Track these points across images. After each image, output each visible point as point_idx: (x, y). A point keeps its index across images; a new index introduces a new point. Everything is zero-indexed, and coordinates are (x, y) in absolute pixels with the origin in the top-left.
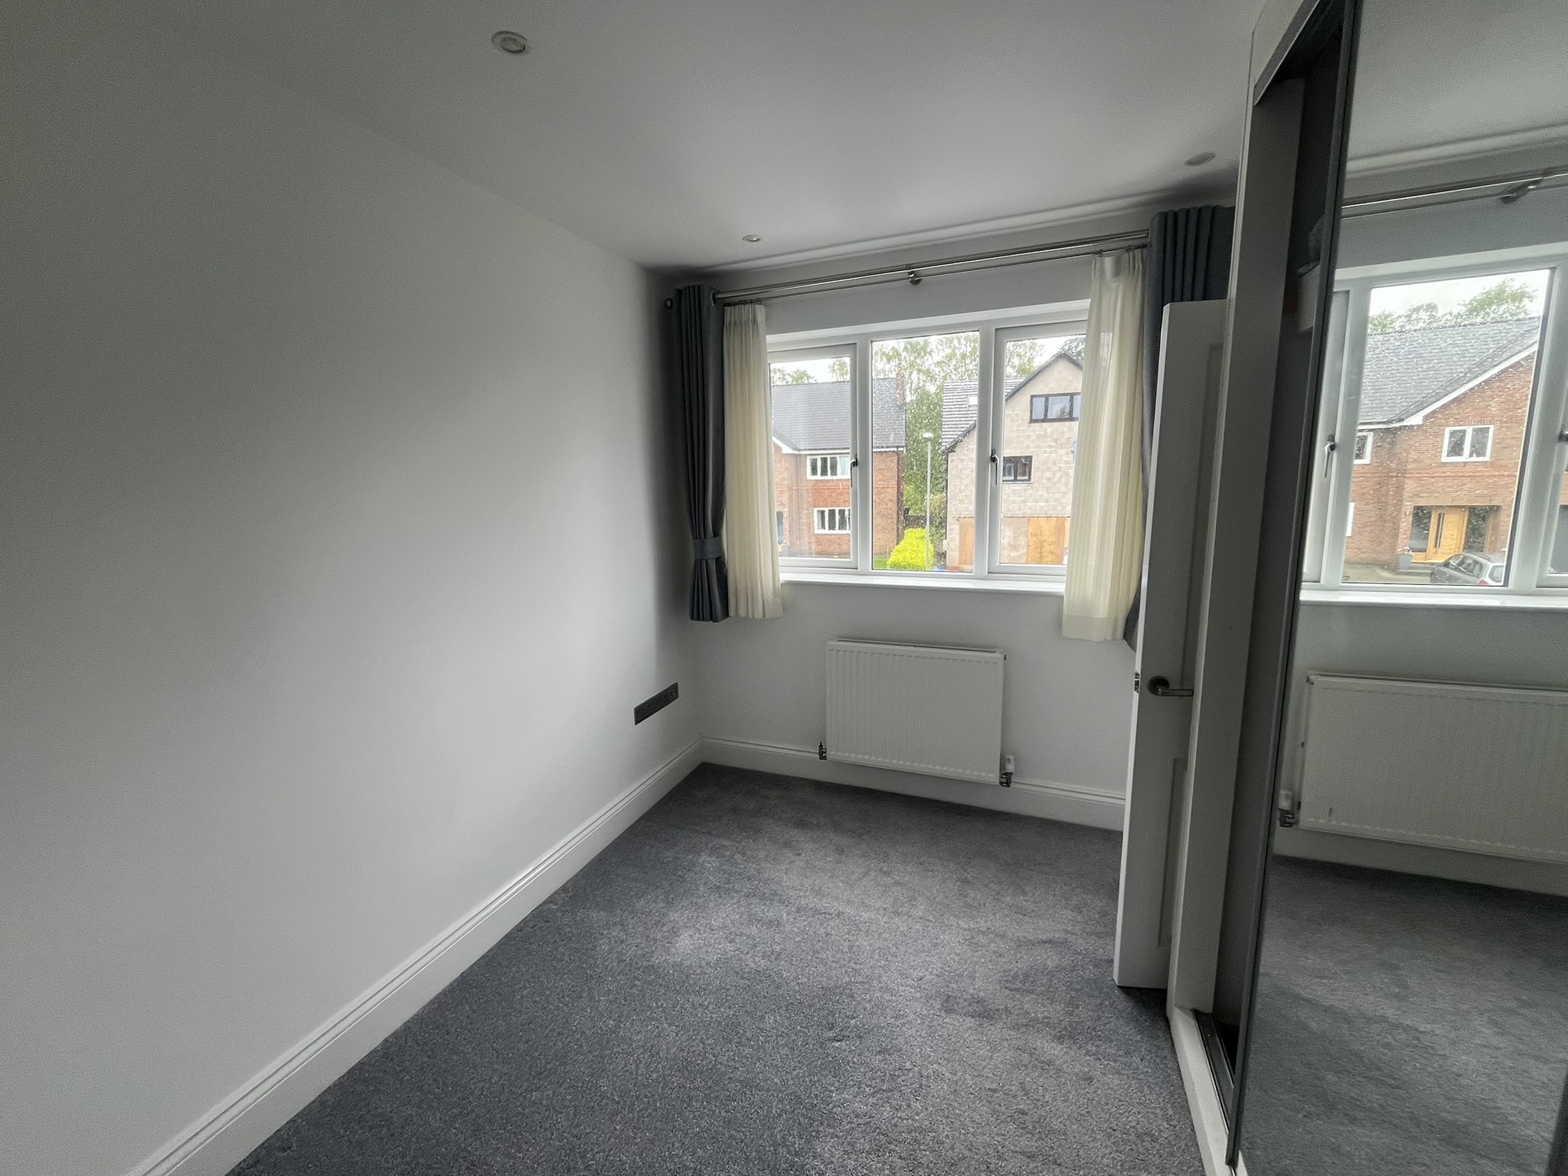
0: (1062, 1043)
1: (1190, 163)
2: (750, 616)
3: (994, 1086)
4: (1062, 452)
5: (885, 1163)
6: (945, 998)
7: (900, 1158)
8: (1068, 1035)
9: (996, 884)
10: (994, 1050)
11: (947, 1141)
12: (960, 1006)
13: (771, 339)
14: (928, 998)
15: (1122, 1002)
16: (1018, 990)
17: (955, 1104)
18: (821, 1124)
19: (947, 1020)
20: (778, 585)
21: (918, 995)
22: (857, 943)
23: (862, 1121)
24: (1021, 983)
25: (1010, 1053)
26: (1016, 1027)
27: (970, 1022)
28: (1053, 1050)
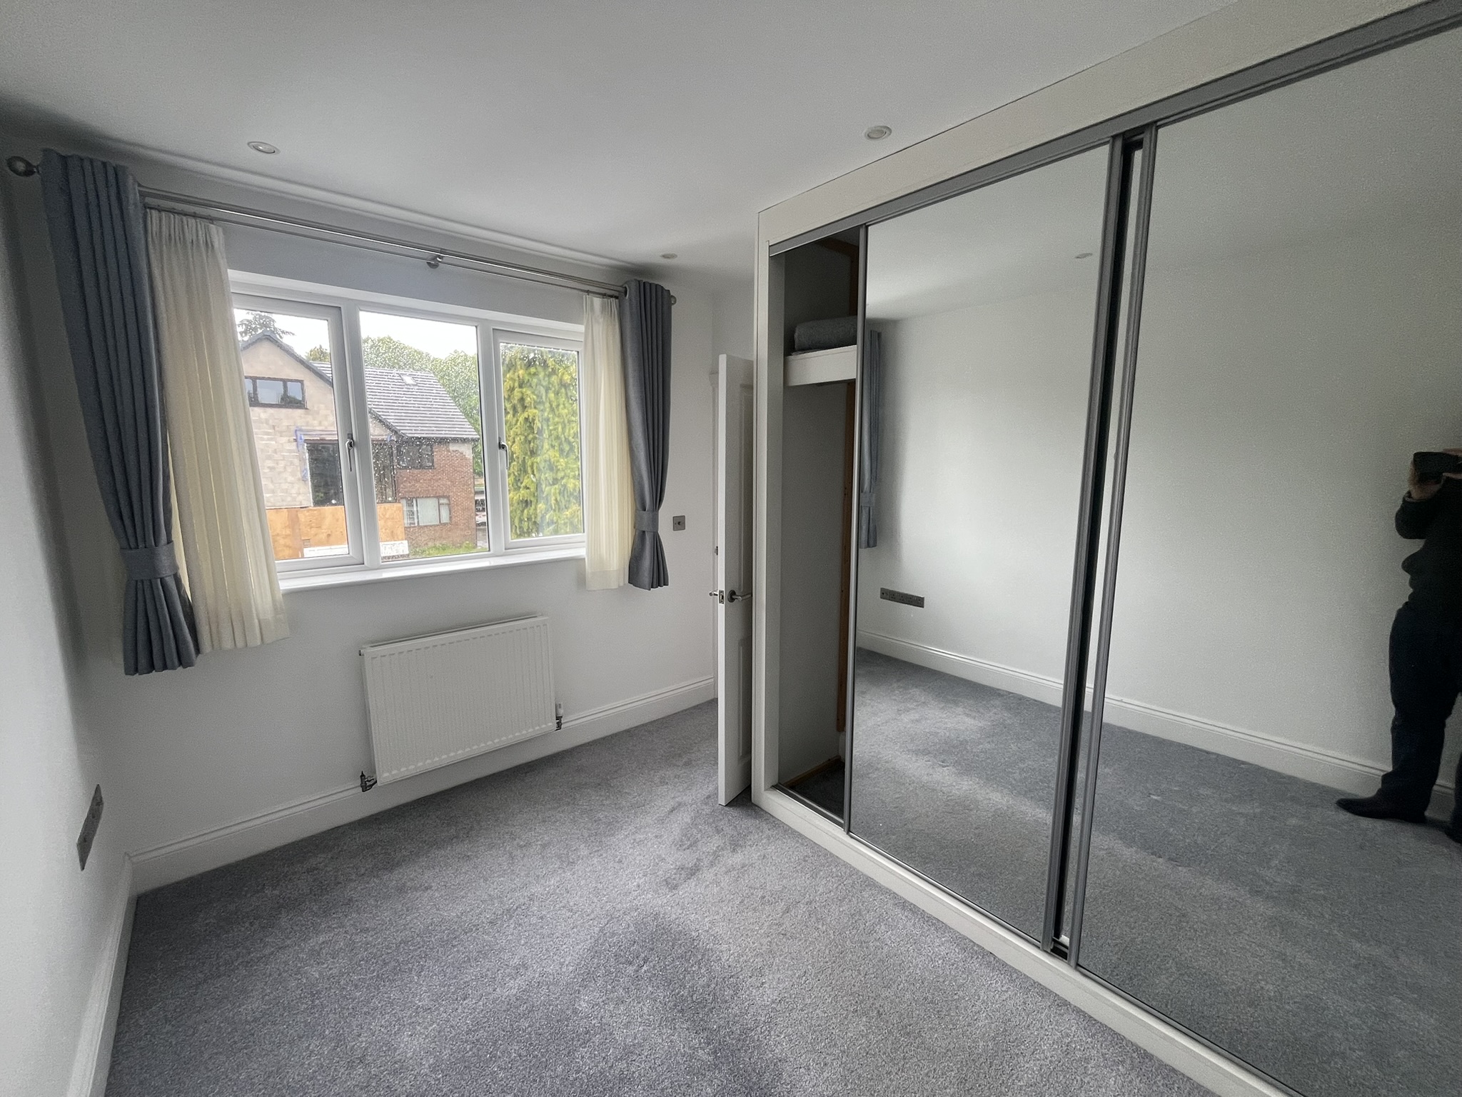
0: (737, 852)
1: (664, 256)
2: (240, 644)
3: (740, 899)
4: (284, 439)
5: (748, 988)
6: (665, 883)
7: (750, 977)
8: (735, 846)
9: (606, 800)
10: (718, 884)
11: (756, 944)
12: (677, 879)
13: (233, 275)
14: (656, 891)
15: (734, 812)
16: (691, 845)
17: (737, 926)
18: (698, 1013)
19: (681, 893)
20: (279, 596)
21: (650, 896)
22: (571, 904)
23: (713, 986)
24: (688, 842)
25: (727, 878)
26: (712, 864)
27: (692, 882)
28: (738, 858)
